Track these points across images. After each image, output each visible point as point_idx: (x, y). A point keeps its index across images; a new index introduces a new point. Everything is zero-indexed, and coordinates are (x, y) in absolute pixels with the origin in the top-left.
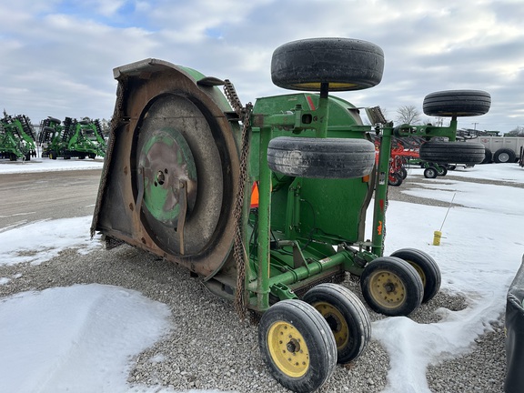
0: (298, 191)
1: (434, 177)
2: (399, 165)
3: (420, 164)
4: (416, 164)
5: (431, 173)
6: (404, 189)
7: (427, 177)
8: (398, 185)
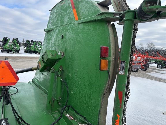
0: (59, 73)
1: (161, 68)
2: (146, 62)
3: (155, 62)
4: (153, 62)
5: (160, 66)
6: (148, 72)
7: (158, 68)
8: (145, 70)
